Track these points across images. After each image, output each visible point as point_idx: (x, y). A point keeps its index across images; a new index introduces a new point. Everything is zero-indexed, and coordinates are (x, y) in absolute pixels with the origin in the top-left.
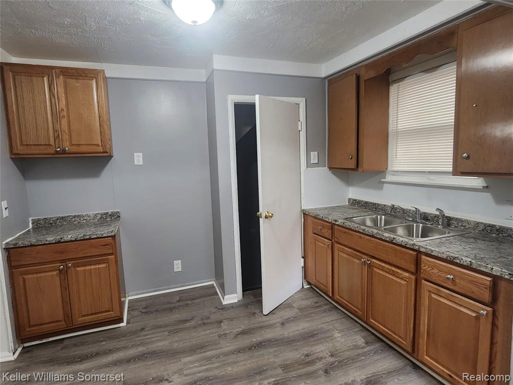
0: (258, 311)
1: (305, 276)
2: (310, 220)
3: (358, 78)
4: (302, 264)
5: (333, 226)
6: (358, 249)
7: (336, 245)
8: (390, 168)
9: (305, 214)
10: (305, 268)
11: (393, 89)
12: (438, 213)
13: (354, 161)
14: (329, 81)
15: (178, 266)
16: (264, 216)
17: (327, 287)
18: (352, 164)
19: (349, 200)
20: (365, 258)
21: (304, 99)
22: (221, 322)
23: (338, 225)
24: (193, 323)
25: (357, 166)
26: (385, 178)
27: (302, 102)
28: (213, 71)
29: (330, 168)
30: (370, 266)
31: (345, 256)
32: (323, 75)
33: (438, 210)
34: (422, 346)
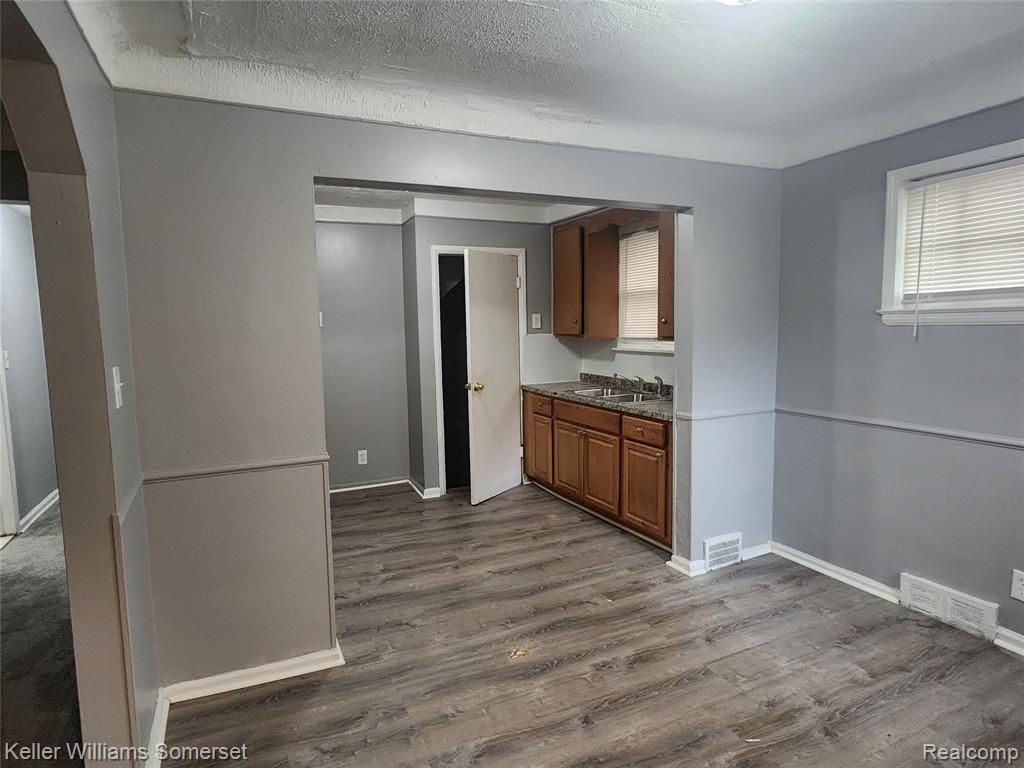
0: (466, 503)
1: (525, 470)
2: (530, 396)
3: (582, 230)
4: (522, 455)
5: (552, 400)
6: (576, 421)
7: (556, 422)
8: (620, 336)
9: (525, 390)
10: (524, 459)
11: (622, 244)
12: (656, 382)
13: (578, 327)
14: (555, 228)
15: (363, 457)
16: (473, 387)
17: (546, 474)
18: (577, 329)
19: (581, 374)
20: (582, 430)
21: (524, 250)
22: (421, 512)
23: (558, 398)
24: (388, 513)
25: (583, 332)
26: (616, 346)
27: (521, 254)
28: (413, 217)
29: (556, 335)
30: (586, 437)
31: (565, 432)
32: (548, 221)
33: (657, 378)
34: (625, 505)
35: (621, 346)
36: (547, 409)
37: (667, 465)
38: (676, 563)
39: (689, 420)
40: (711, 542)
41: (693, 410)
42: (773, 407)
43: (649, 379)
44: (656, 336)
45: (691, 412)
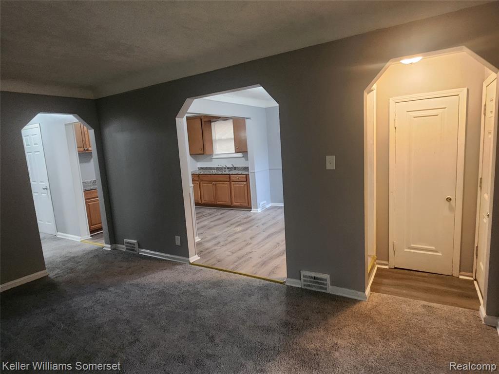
3: (201, 120)
5: (199, 175)
6: (211, 180)
7: (201, 182)
8: (214, 153)
18: (202, 152)
19: (198, 168)
20: (213, 183)
23: (202, 174)
25: (204, 153)
31: (205, 185)
33: (232, 165)
34: (233, 199)
35: (214, 157)
36: (197, 179)
37: (247, 186)
38: (253, 211)
39: (254, 172)
40: (261, 203)
41: (256, 168)
42: (268, 168)
43: (228, 166)
44: (234, 152)
45: (254, 170)
